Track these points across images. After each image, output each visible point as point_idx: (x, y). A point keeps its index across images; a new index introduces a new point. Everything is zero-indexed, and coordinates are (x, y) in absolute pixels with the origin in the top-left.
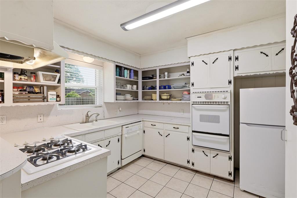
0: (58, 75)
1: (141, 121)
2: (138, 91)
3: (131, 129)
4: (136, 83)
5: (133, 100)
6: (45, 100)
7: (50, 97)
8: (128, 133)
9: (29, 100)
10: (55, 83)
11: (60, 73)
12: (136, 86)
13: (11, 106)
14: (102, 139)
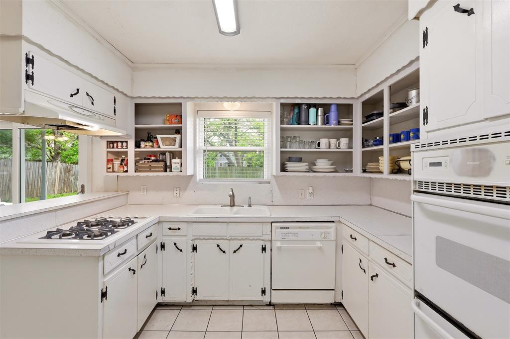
0: (178, 136)
1: (333, 222)
2: (351, 152)
3: (296, 234)
4: (348, 134)
5: (336, 171)
6: (168, 170)
7: (173, 166)
8: (283, 240)
9: (150, 169)
10: (175, 148)
11: (181, 135)
12: (347, 139)
13: (133, 176)
14: (225, 238)
